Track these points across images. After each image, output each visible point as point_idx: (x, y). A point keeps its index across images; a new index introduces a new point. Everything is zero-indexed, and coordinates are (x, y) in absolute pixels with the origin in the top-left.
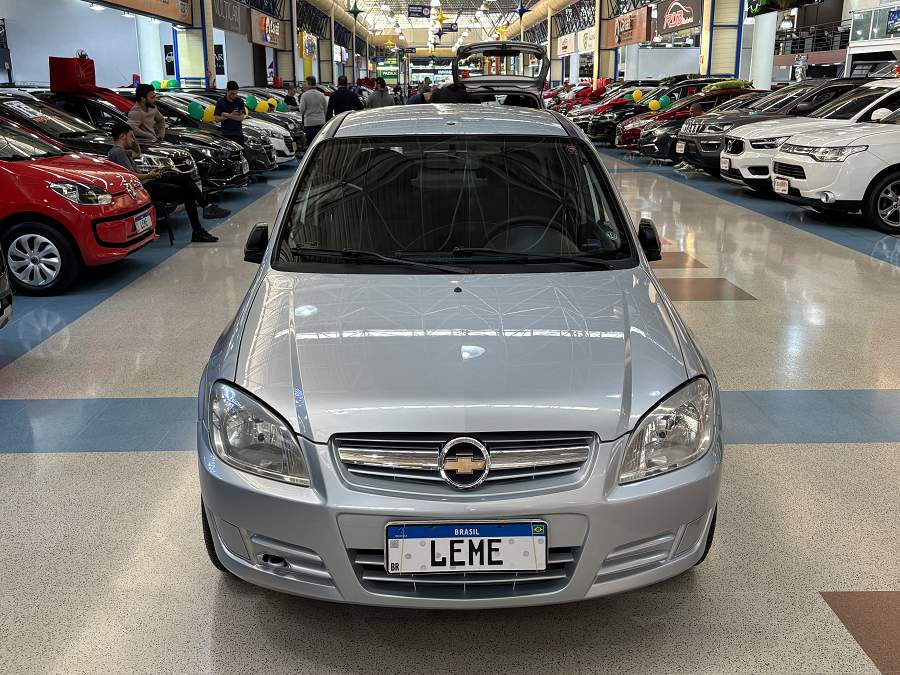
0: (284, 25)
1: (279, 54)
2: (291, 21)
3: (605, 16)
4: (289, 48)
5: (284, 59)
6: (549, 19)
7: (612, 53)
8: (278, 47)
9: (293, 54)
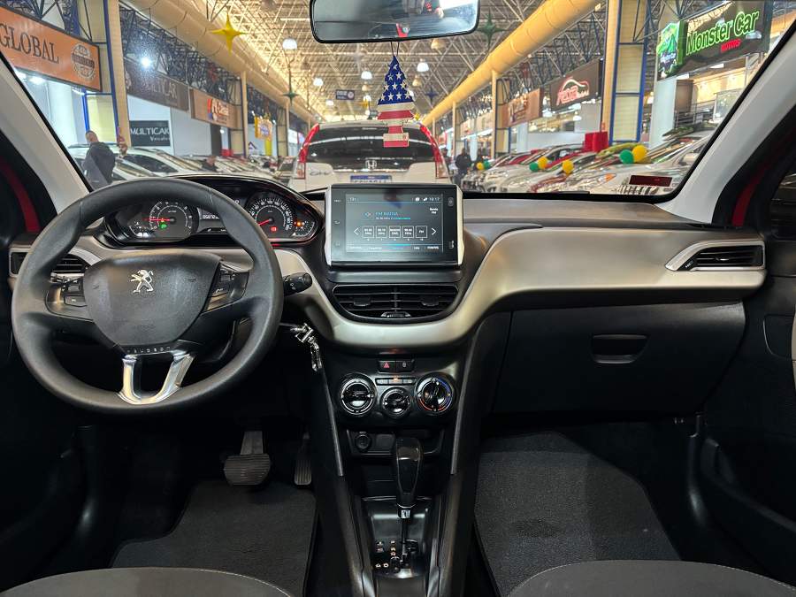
0: (236, 109)
1: (232, 132)
2: (242, 105)
3: (501, 102)
4: (240, 127)
5: (237, 137)
6: (454, 111)
7: (507, 132)
8: (232, 127)
9: (244, 133)
